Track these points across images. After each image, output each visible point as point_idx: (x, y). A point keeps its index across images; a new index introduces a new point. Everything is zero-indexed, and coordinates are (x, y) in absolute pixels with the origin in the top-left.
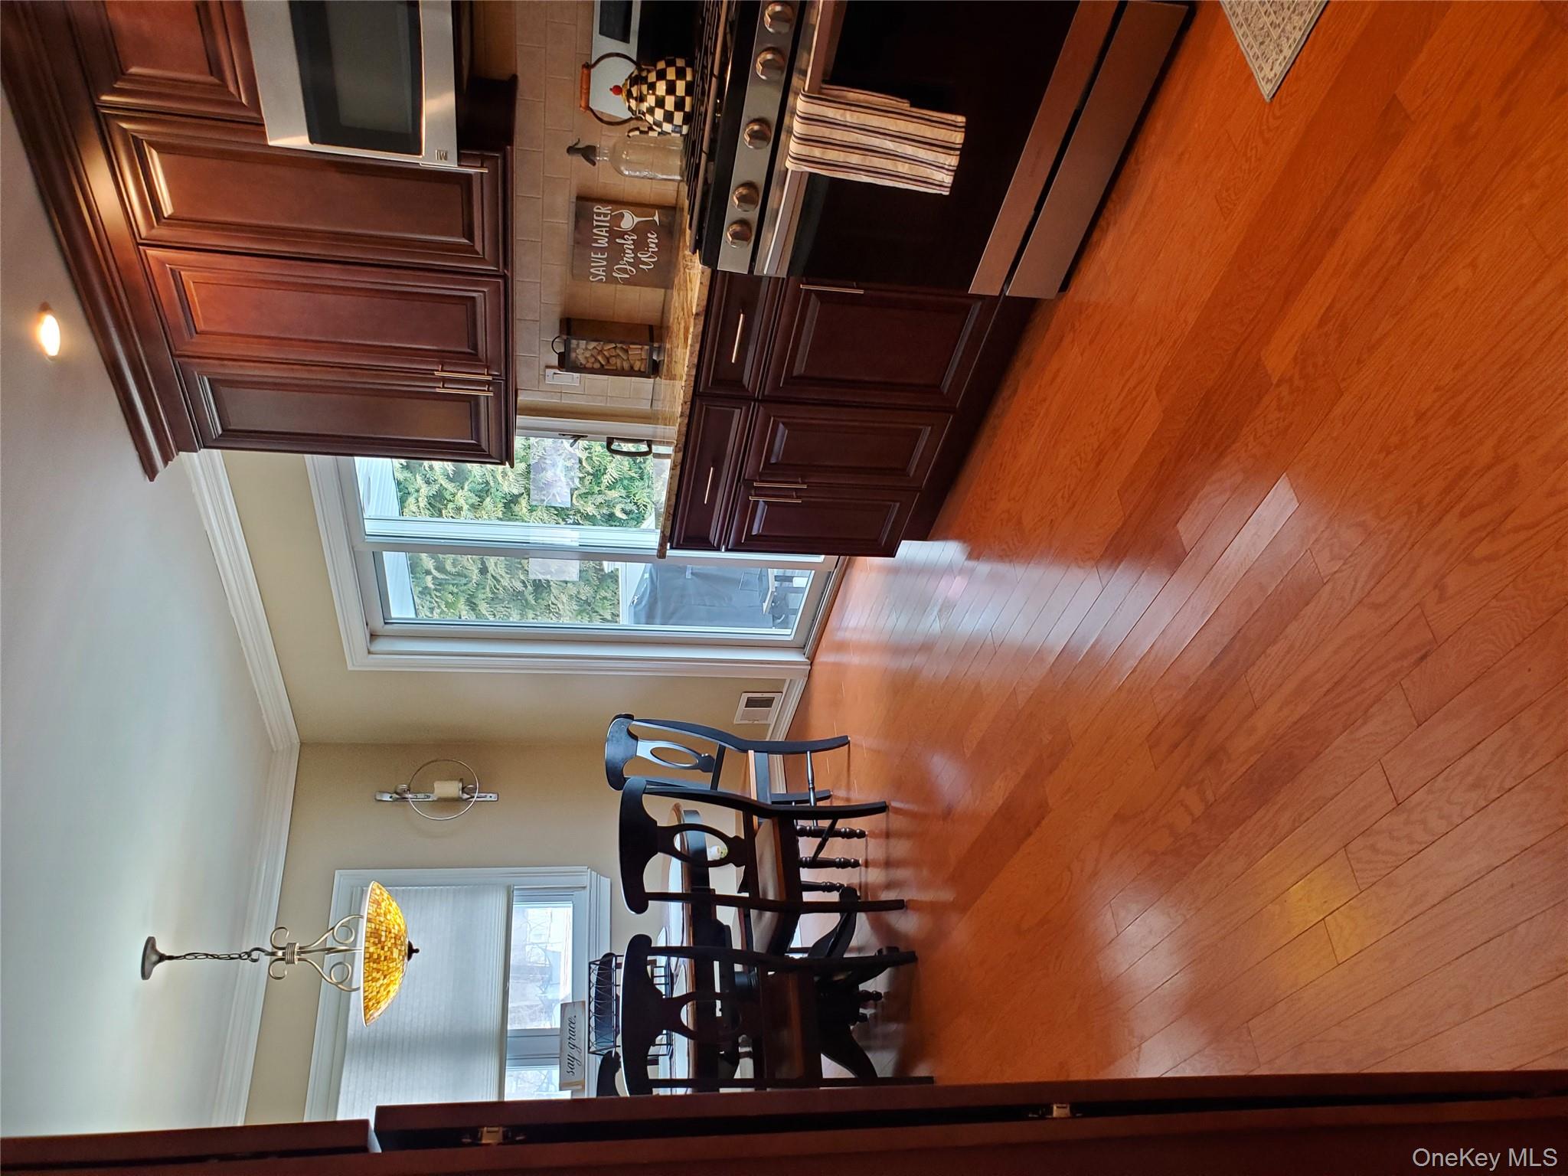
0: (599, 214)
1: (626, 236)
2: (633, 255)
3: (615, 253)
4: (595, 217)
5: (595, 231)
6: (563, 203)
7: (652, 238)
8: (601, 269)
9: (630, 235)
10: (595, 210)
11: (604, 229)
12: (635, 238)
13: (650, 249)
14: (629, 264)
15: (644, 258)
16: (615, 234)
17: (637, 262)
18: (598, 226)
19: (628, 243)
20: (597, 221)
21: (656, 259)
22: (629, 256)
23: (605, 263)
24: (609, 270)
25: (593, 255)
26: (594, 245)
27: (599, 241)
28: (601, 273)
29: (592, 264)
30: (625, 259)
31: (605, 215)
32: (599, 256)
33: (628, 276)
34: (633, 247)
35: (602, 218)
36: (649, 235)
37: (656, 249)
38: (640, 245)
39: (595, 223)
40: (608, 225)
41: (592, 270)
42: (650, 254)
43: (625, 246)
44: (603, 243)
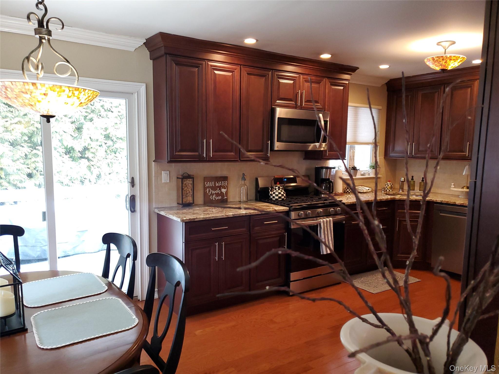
0: (225, 183)
1: (220, 190)
2: (214, 193)
3: (214, 188)
4: (224, 182)
5: (220, 182)
6: (225, 173)
7: (220, 198)
8: (209, 185)
9: (220, 192)
10: (226, 181)
11: (221, 184)
12: (219, 193)
13: (216, 198)
14: (212, 193)
15: (214, 196)
16: (220, 187)
17: (212, 194)
18: (222, 183)
19: (218, 191)
20: (223, 182)
21: (214, 200)
22: (214, 192)
23: (211, 186)
24: (209, 187)
25: (213, 182)
26: (216, 182)
27: (218, 184)
28: (208, 185)
29: (210, 182)
30: (213, 191)
31: (225, 184)
32: (213, 184)
33: (208, 193)
34: (217, 193)
35: (224, 184)
36: (221, 197)
37: (217, 199)
38: (217, 195)
39: (222, 182)
40: (222, 185)
41: (208, 182)
42: (215, 198)
43: (217, 191)
44: (217, 185)
